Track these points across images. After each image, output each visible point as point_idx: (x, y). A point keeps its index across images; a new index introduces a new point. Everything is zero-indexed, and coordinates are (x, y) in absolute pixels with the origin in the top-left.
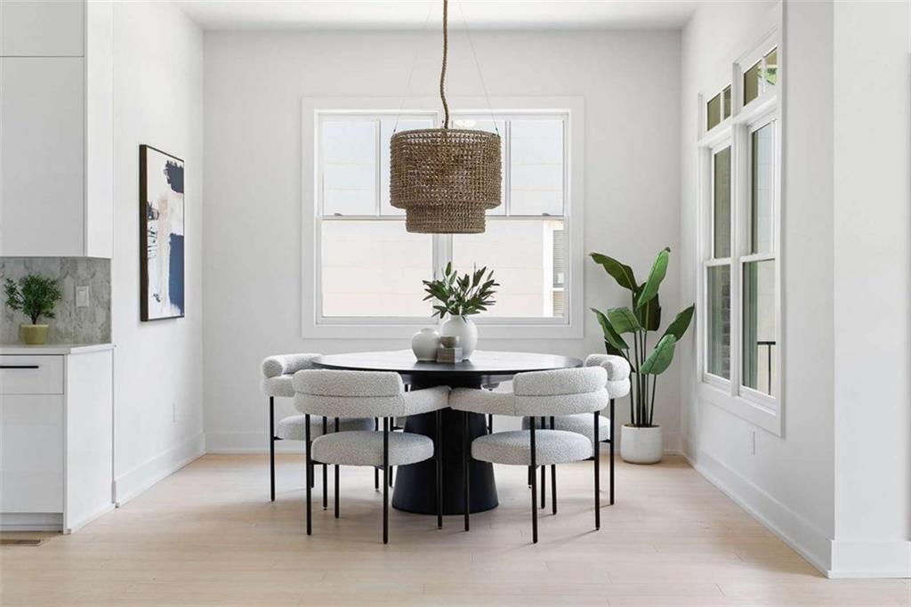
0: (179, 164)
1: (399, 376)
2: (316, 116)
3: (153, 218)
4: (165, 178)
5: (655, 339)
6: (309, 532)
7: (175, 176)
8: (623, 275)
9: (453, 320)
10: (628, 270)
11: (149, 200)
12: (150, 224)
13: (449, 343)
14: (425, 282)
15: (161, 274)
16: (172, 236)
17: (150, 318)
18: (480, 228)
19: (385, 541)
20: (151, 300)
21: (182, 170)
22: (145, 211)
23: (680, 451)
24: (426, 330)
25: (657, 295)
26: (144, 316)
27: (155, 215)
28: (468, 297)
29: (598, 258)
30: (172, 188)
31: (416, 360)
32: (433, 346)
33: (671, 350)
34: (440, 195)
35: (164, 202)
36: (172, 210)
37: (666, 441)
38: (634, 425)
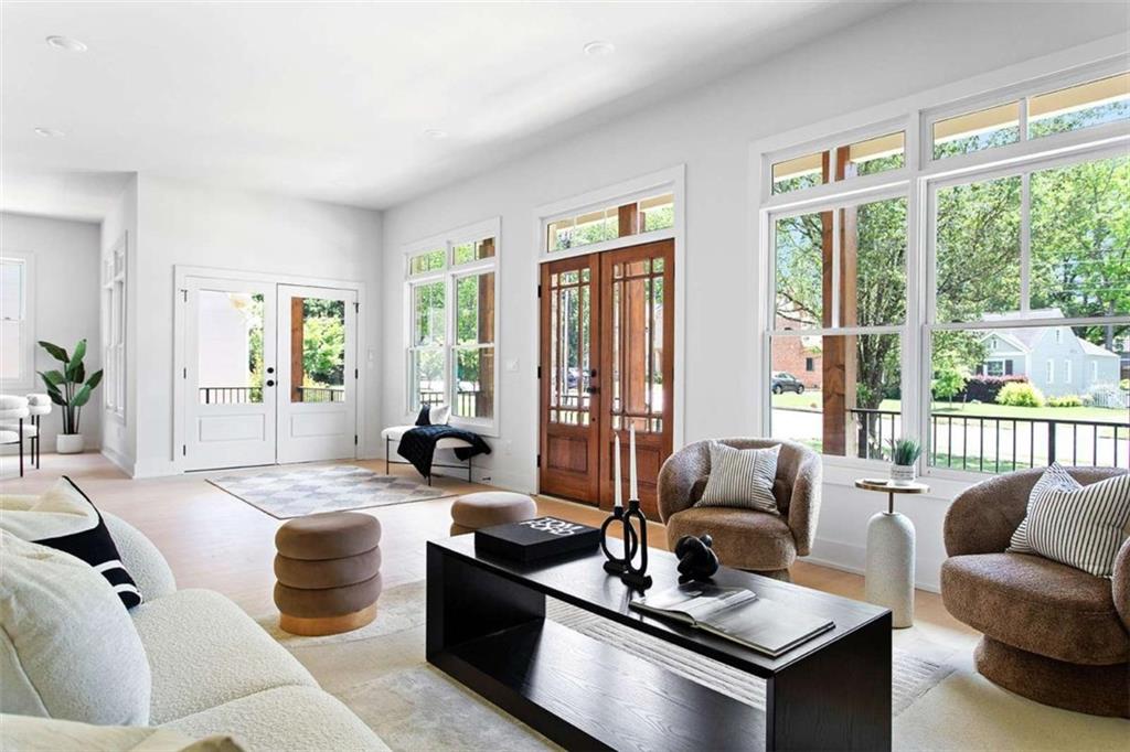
5: (80, 388)
8: (60, 354)
10: (64, 351)
23: (98, 447)
25: (82, 364)
29: (42, 344)
33: (88, 395)
37: (86, 443)
38: (65, 433)
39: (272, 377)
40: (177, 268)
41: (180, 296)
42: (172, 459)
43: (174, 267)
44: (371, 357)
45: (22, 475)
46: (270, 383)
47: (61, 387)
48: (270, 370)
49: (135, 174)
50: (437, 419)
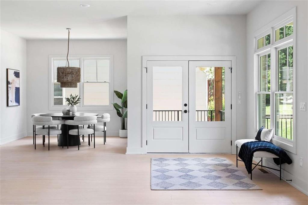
0: (18, 71)
1: (51, 117)
2: (52, 59)
3: (10, 84)
4: (14, 75)
6: (35, 149)
7: (17, 74)
8: (120, 96)
9: (71, 106)
11: (9, 80)
12: (9, 86)
13: (69, 111)
14: (65, 98)
15: (12, 96)
16: (16, 88)
17: (9, 106)
18: (76, 87)
19: (49, 150)
20: (9, 102)
21: (19, 73)
22: (8, 83)
24: (65, 108)
26: (8, 105)
27: (11, 83)
28: (75, 101)
29: (115, 92)
30: (16, 77)
31: (63, 114)
32: (66, 111)
34: (65, 80)
35: (14, 80)
36: (16, 82)
38: (122, 129)
39: (186, 108)
40: (143, 57)
41: (144, 70)
42: (142, 147)
43: (142, 57)
44: (240, 97)
45: (94, 147)
46: (186, 112)
47: (120, 109)
48: (186, 105)
49: (126, 17)
50: (264, 138)
